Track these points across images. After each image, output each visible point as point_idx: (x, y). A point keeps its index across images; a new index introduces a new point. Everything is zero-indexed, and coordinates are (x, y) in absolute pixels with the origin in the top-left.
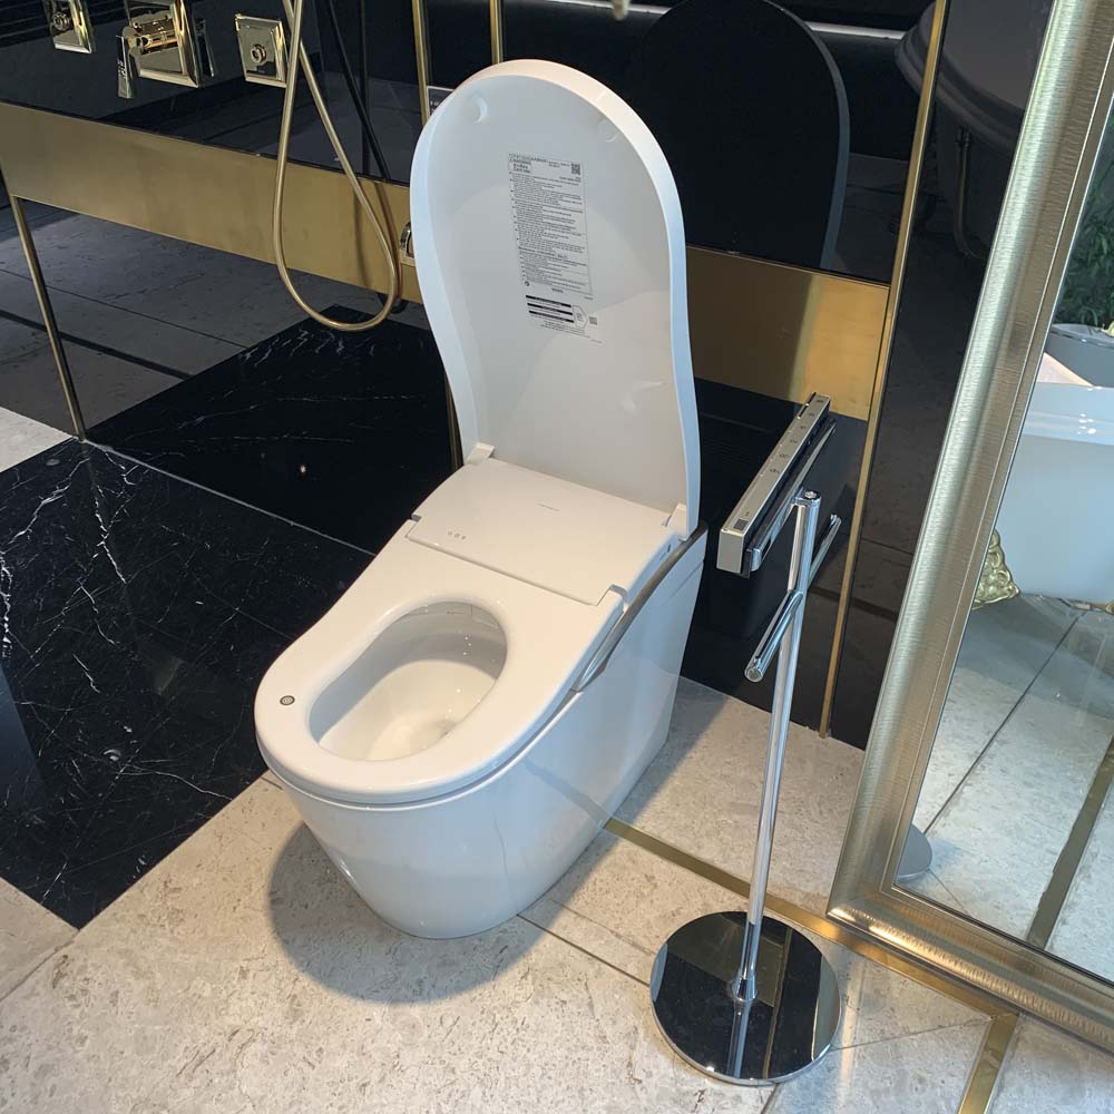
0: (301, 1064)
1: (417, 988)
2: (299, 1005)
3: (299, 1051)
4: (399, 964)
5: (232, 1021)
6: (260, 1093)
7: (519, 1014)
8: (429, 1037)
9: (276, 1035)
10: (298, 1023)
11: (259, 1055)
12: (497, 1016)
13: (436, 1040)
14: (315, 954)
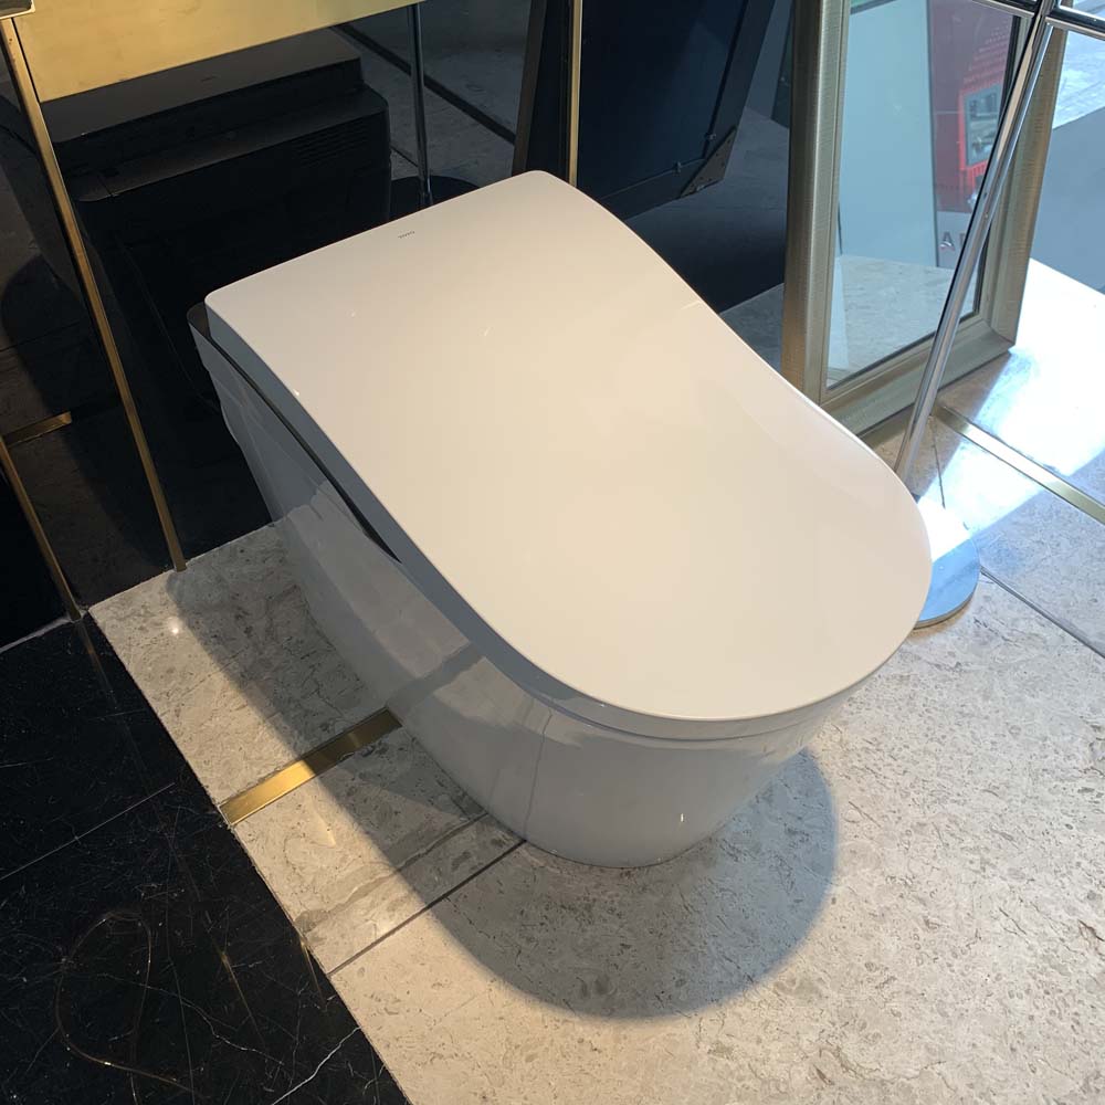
0: (886, 992)
1: (799, 837)
2: (793, 982)
3: (867, 991)
4: (757, 849)
5: (801, 1076)
6: (922, 1053)
7: (857, 742)
8: (871, 839)
9: (836, 1019)
10: (821, 987)
11: (863, 1045)
12: (856, 763)
13: (875, 834)
14: (713, 949)
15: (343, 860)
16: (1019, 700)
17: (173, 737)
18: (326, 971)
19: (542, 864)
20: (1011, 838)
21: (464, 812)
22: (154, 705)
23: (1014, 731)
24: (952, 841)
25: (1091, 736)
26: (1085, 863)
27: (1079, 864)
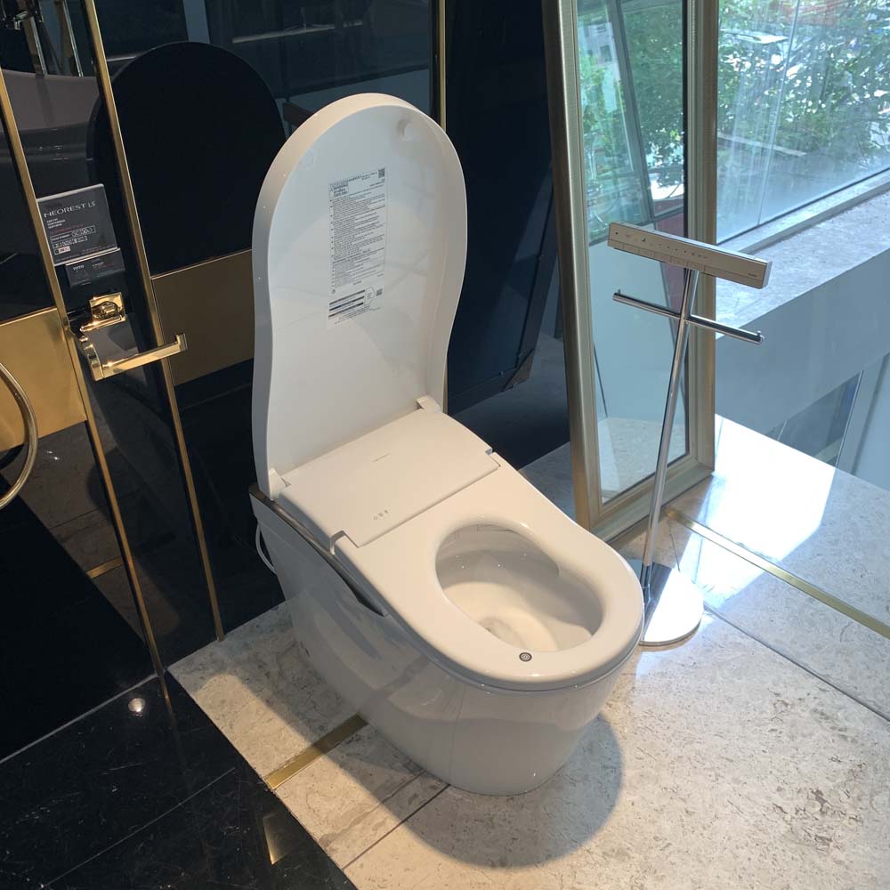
0: (667, 852)
1: (608, 771)
2: (613, 851)
3: (655, 853)
4: (586, 778)
6: (689, 883)
7: (639, 714)
8: (652, 767)
9: (639, 869)
10: (629, 852)
12: (640, 725)
13: (654, 764)
14: (566, 836)
15: (343, 804)
16: (731, 682)
17: (230, 740)
18: (341, 868)
19: (460, 797)
20: (732, 761)
21: (412, 772)
22: (216, 722)
23: (730, 700)
24: (698, 765)
25: (774, 699)
26: (774, 772)
27: (771, 772)
